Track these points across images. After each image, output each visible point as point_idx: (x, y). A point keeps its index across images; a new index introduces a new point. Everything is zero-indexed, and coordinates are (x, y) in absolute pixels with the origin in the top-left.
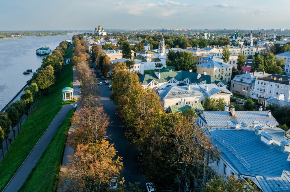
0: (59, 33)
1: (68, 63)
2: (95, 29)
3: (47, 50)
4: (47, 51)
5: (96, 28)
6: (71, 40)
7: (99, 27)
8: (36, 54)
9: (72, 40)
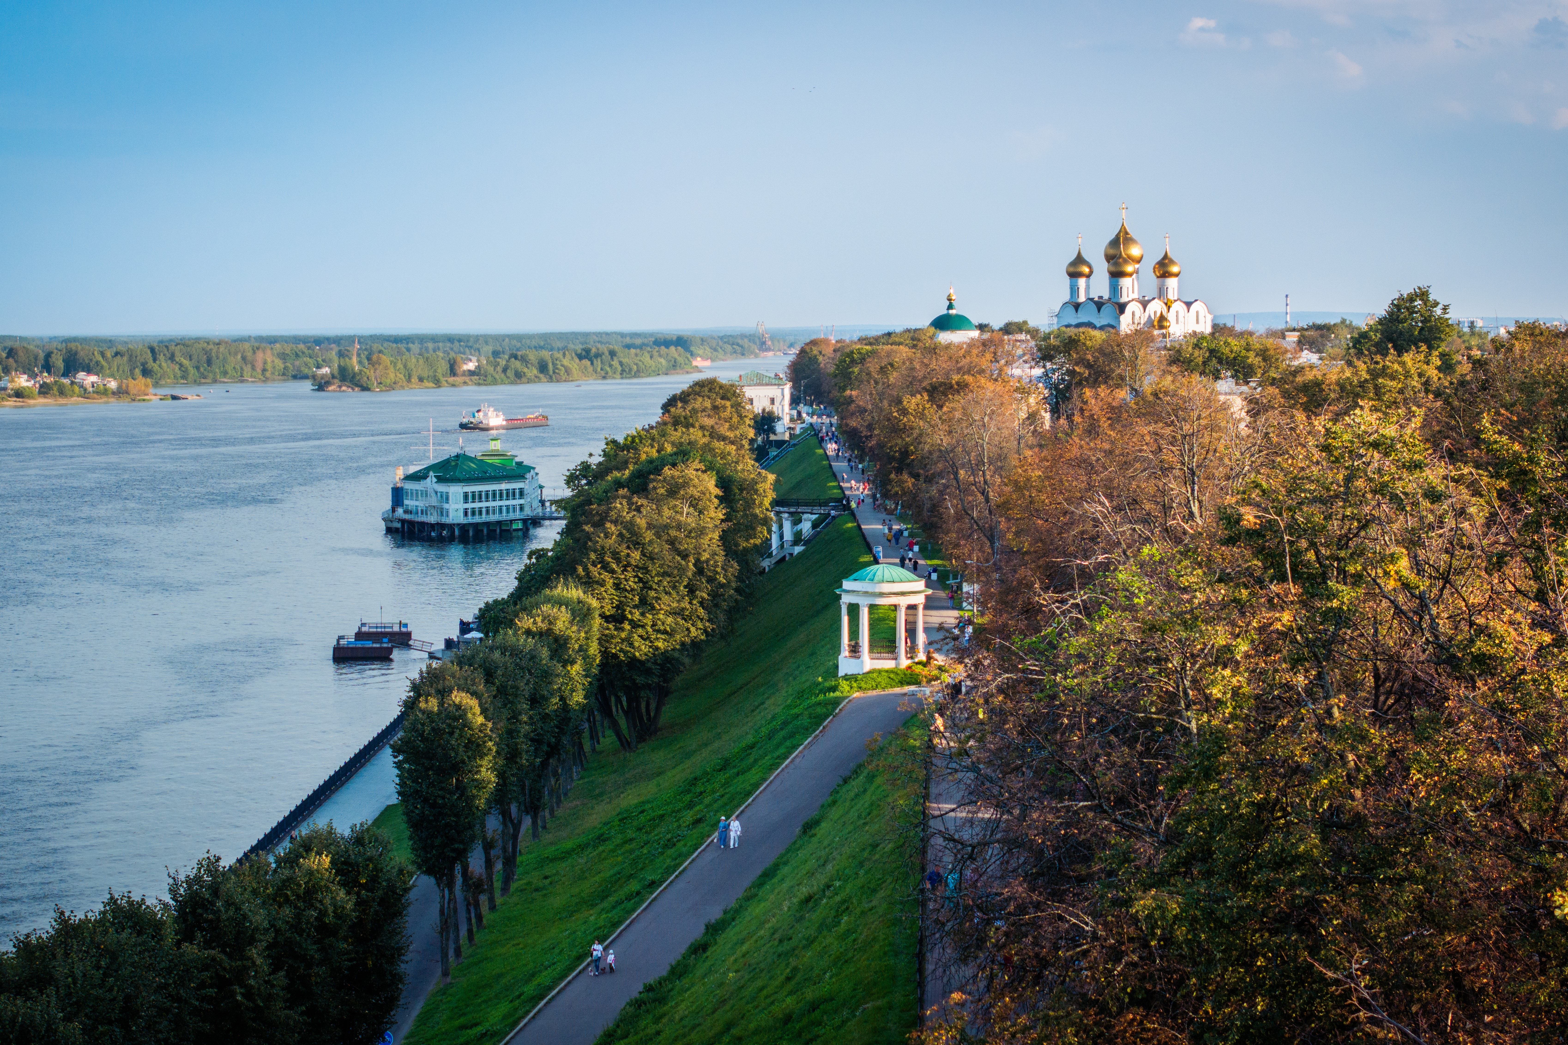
0: (585, 355)
1: (798, 549)
2: (1074, 275)
3: (517, 485)
4: (511, 494)
5: (1079, 260)
6: (774, 391)
7: (1115, 243)
8: (389, 531)
9: (787, 389)
